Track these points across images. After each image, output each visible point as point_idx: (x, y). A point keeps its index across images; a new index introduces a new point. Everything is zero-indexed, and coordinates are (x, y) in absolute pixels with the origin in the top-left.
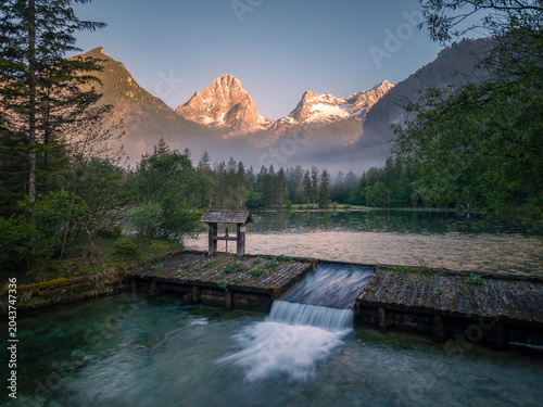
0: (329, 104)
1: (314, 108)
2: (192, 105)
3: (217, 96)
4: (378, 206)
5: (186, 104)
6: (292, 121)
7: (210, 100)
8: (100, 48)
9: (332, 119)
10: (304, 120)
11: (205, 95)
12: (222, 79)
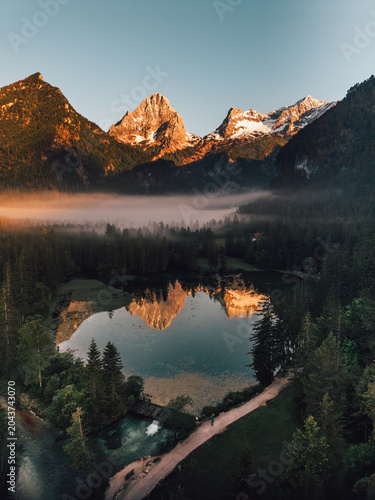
0: (253, 120)
1: (239, 124)
2: (124, 124)
3: (147, 115)
5: (119, 123)
6: (218, 137)
7: (140, 119)
8: (38, 74)
9: (256, 135)
10: (229, 136)
11: (136, 114)
12: (151, 98)
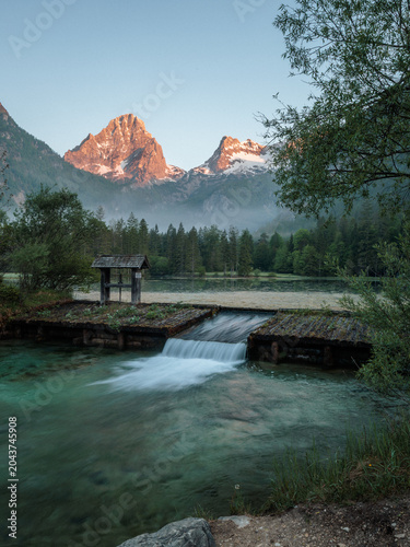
0: (252, 152)
1: (235, 156)
2: (84, 150)
3: (115, 139)
4: (307, 274)
5: (78, 149)
6: (207, 172)
7: (106, 144)
9: (257, 171)
10: (222, 171)
11: (100, 138)
12: (121, 119)
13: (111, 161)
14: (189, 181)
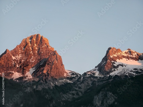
0: (132, 58)
1: (118, 62)
3: (26, 53)
6: (97, 74)
7: (19, 57)
9: (137, 72)
10: (108, 73)
11: (15, 52)
12: (31, 38)
13: (23, 68)
14: (83, 82)
